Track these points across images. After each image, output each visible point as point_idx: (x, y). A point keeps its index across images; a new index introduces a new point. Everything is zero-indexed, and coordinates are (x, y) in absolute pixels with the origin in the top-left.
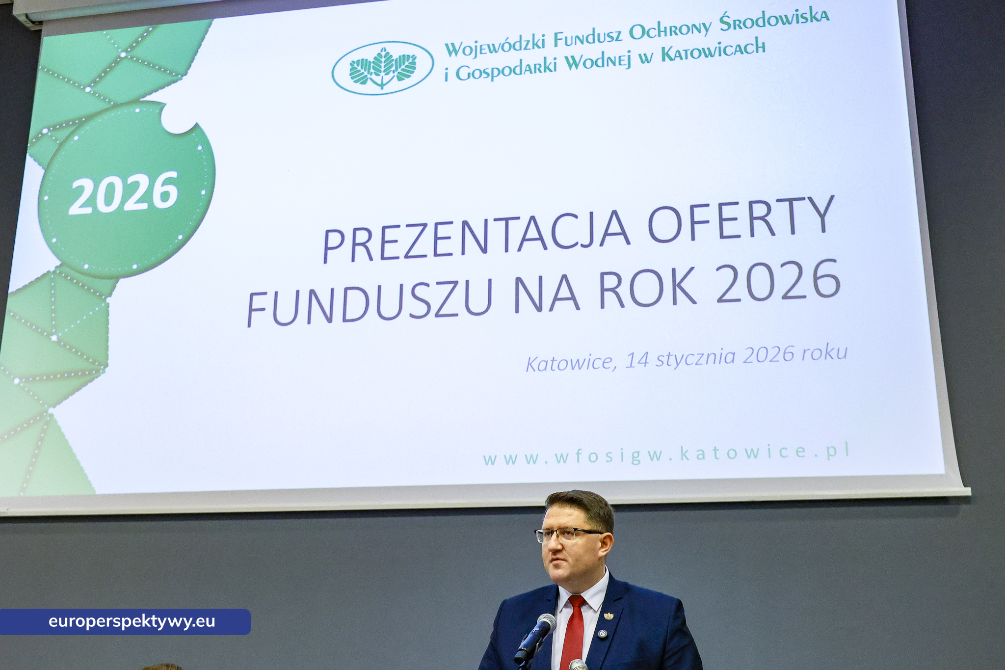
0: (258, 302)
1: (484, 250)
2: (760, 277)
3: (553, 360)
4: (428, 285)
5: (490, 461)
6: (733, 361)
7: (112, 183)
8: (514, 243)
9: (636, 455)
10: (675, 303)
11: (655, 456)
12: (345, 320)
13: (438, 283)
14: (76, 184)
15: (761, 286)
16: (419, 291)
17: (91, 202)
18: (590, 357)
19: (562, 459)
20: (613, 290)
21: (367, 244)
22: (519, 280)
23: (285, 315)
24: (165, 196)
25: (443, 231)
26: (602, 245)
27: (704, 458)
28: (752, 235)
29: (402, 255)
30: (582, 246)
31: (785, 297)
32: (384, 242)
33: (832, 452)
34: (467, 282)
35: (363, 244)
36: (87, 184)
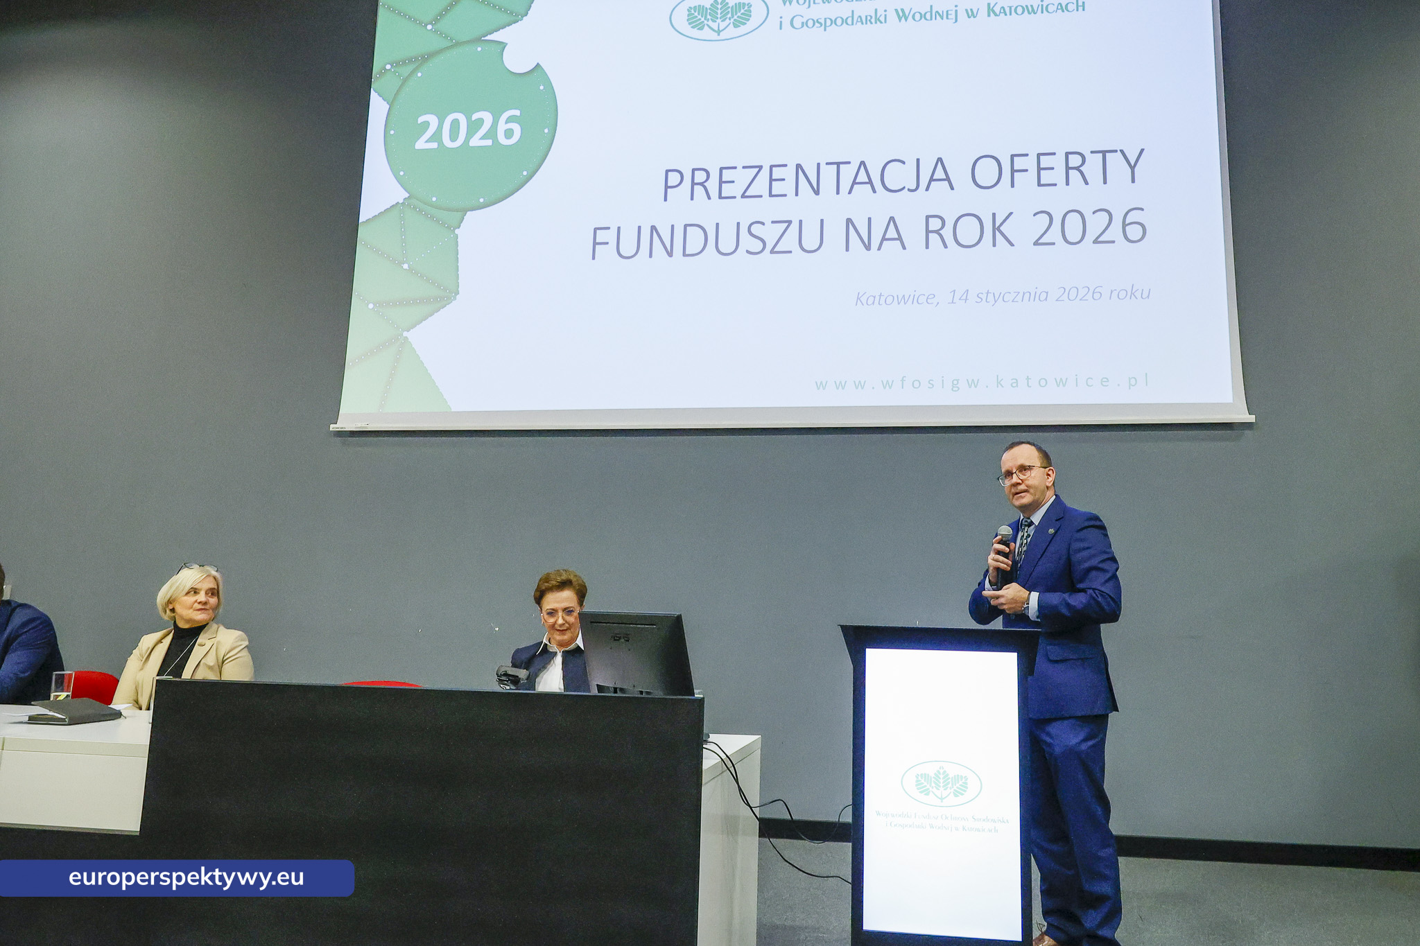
0: (601, 236)
1: (817, 192)
2: (1074, 222)
3: (881, 295)
4: (763, 224)
5: (821, 386)
6: (1046, 299)
7: (457, 119)
8: (845, 186)
9: (955, 382)
10: (994, 245)
11: (973, 384)
12: (685, 255)
13: (773, 222)
14: (421, 120)
15: (1074, 231)
16: (756, 229)
17: (437, 137)
18: (915, 293)
19: (887, 385)
20: (937, 232)
21: (705, 184)
22: (849, 221)
23: (629, 248)
24: (508, 134)
25: (777, 173)
26: (927, 189)
27: (1017, 386)
28: (1067, 184)
29: (739, 195)
30: (909, 190)
31: (1096, 241)
32: (721, 182)
33: (1133, 382)
34: (801, 222)
35: (702, 184)
36: (433, 120)
